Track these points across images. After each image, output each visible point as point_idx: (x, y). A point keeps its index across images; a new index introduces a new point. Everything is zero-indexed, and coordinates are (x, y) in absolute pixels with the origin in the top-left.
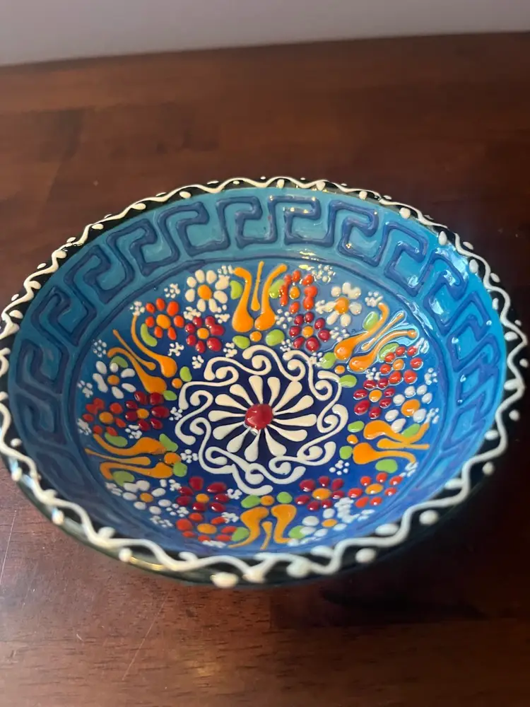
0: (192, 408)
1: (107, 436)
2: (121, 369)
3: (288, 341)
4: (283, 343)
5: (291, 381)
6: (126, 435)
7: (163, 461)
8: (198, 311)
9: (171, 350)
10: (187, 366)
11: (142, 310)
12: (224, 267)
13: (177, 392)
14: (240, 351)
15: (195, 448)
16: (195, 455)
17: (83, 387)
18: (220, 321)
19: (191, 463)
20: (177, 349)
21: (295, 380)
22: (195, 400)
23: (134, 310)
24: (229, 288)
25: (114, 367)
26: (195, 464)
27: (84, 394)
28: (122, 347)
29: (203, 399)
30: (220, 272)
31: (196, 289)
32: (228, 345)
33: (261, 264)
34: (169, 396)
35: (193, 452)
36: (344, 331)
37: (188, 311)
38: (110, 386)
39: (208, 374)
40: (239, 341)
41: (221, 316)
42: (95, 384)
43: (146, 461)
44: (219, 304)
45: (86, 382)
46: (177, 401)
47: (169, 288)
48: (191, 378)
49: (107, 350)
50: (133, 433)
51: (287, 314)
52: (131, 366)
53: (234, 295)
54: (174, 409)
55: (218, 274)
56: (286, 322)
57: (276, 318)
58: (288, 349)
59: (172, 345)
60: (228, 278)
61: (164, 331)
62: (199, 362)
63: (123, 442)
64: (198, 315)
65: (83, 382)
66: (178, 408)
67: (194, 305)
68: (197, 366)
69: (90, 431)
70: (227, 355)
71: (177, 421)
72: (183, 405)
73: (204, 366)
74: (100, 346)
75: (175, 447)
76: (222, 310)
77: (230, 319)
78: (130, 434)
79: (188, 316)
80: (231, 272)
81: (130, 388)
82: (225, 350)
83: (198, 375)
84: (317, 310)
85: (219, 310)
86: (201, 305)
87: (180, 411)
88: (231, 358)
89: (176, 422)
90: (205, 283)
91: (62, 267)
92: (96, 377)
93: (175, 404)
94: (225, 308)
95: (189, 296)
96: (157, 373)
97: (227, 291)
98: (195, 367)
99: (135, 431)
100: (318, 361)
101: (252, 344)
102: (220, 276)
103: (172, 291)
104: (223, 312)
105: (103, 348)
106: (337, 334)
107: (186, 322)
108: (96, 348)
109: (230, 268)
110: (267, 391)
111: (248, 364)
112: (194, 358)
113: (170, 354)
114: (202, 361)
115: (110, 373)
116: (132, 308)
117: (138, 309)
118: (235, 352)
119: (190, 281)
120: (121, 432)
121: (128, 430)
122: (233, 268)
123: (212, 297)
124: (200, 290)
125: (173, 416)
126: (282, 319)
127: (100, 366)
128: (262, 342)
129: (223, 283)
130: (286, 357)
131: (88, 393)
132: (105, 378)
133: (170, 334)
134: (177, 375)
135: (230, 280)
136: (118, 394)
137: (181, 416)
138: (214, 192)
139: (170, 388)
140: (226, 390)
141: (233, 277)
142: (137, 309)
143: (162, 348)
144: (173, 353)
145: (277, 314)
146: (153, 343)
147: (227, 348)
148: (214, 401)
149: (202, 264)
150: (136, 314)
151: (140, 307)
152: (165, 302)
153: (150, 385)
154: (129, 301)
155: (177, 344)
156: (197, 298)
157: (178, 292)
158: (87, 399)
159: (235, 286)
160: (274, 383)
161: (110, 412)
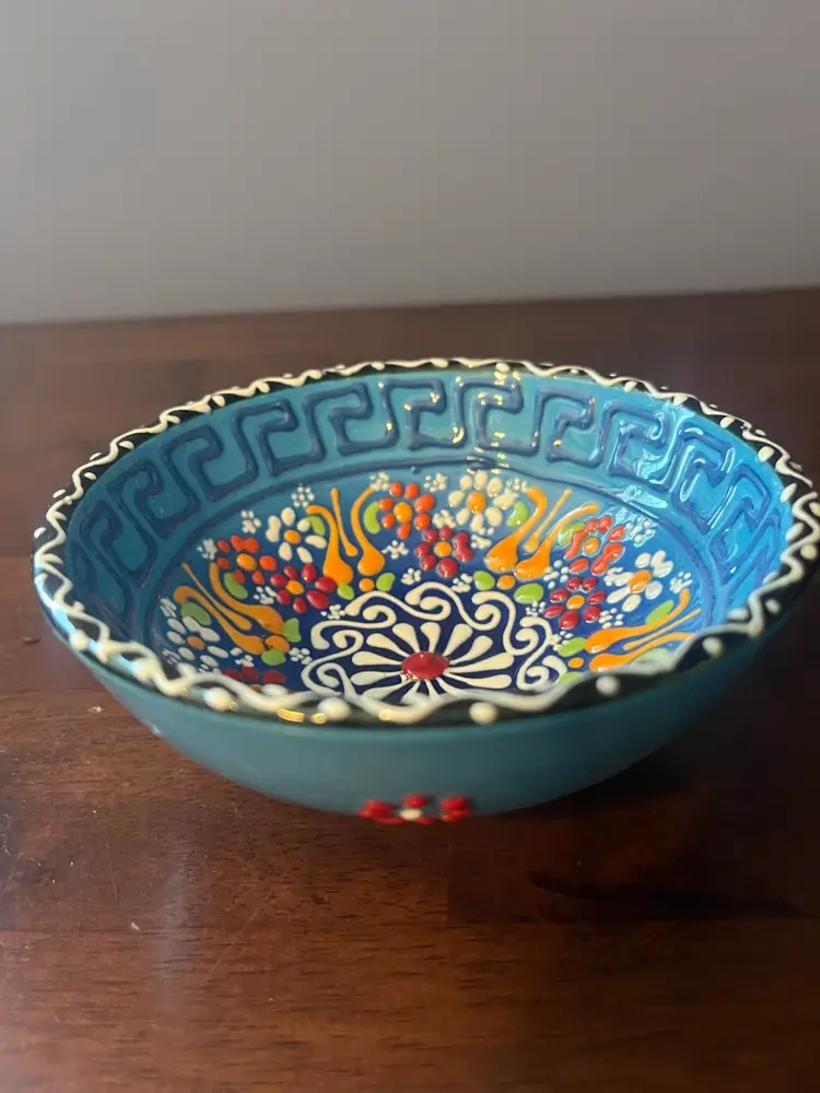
0: (360, 618)
1: (228, 577)
2: (311, 532)
3: (543, 605)
4: (535, 604)
5: (505, 651)
6: (252, 591)
7: (265, 639)
8: (454, 520)
9: (389, 548)
10: (396, 575)
11: (385, 487)
12: (517, 481)
13: (358, 593)
14: (474, 590)
15: (315, 654)
16: (308, 659)
17: (248, 519)
18: (474, 545)
19: (295, 663)
20: (397, 550)
21: (511, 651)
22: (370, 613)
23: (374, 482)
24: (511, 509)
25: (303, 525)
26: (300, 666)
27: (242, 526)
28: (333, 513)
29: (382, 617)
30: (509, 484)
31: (467, 492)
32: (464, 577)
33: (568, 492)
34: (344, 591)
35: (310, 655)
36: (620, 617)
37: (442, 516)
38: (282, 540)
39: (412, 597)
40: (481, 579)
41: (480, 540)
42: (265, 526)
43: (246, 625)
44: (486, 525)
45: (256, 516)
46: (348, 602)
47: (434, 478)
48: (388, 589)
49: (311, 503)
50: (263, 596)
51: (565, 570)
52: (327, 537)
53: (511, 521)
54: (338, 607)
55: (504, 485)
56: (557, 581)
57: (548, 570)
58: (536, 614)
59: (395, 543)
60: (516, 495)
61: (395, 524)
62: (413, 577)
63: (243, 594)
64: (452, 525)
65: (251, 514)
66: (343, 609)
67: (453, 512)
68: (407, 580)
69: (212, 557)
70: (454, 588)
71: (328, 620)
72: (352, 610)
73: (416, 585)
74: (303, 496)
75: (297, 638)
76: (486, 533)
77: (488, 550)
78: (259, 594)
79: (438, 522)
80: (524, 489)
81: (305, 556)
82: (455, 581)
83: (400, 590)
84: (606, 579)
85: (482, 531)
86: (462, 517)
87: (342, 613)
88: (457, 594)
89: (326, 619)
90: (484, 491)
91: (308, 386)
92: (273, 521)
93: (344, 603)
94: (491, 531)
95: (454, 499)
96: (352, 562)
97: (505, 514)
98: (403, 581)
99: (268, 596)
100: (560, 643)
101: (495, 589)
102: (507, 491)
103: (435, 483)
104: (485, 537)
105: (306, 499)
106: (610, 617)
107: (430, 527)
108: (298, 494)
109: (524, 484)
110: (465, 647)
111: (472, 609)
112: (411, 571)
113: (384, 552)
114: (418, 579)
115: (294, 527)
116: (372, 478)
117: (381, 482)
118: (466, 589)
119: (465, 482)
120: (250, 587)
121: (259, 589)
122: (528, 486)
123: (483, 513)
124: (471, 497)
125: (329, 612)
126: (555, 575)
127: (288, 515)
128: (510, 593)
129: (505, 500)
130: (525, 622)
131: (248, 527)
132: (283, 529)
133: (400, 532)
134: (374, 578)
135: (517, 500)
136: (285, 552)
137: (338, 617)
138: (540, 376)
139: (354, 584)
140: (417, 623)
141: (522, 497)
142: (379, 481)
143: (380, 541)
144: (390, 553)
145: (552, 564)
146: (374, 529)
147: (460, 580)
148: (392, 626)
149: (488, 465)
150: (375, 487)
151: (383, 482)
152: (418, 491)
153: (332, 568)
154: (376, 468)
155: (402, 544)
156: (462, 505)
157: (442, 487)
158: (243, 533)
159: (519, 509)
160: (482, 644)
161: (258, 561)
